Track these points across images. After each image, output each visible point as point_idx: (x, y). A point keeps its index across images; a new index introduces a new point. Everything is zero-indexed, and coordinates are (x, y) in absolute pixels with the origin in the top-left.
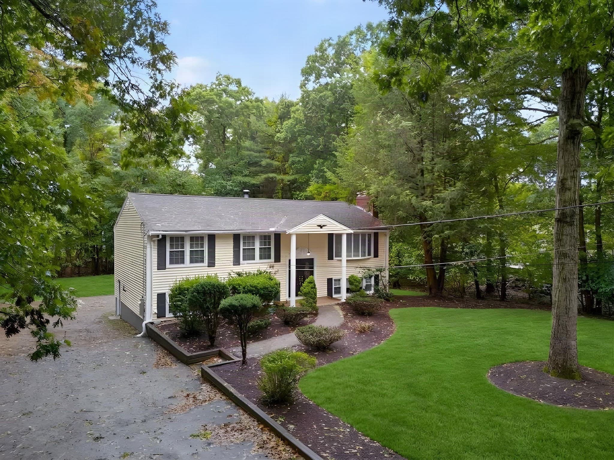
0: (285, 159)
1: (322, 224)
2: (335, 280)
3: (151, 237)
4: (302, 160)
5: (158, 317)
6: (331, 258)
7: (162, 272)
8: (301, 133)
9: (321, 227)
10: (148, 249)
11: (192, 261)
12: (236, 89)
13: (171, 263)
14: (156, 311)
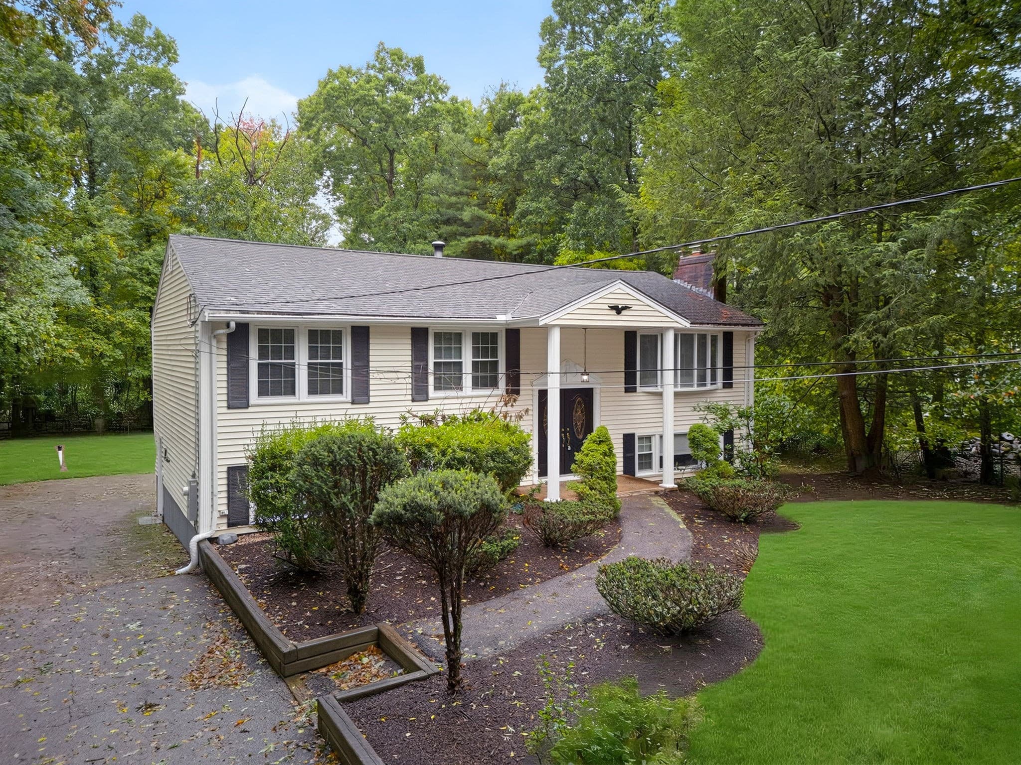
0: (509, 208)
1: (621, 303)
2: (641, 438)
3: (212, 326)
4: (541, 205)
5: (230, 525)
6: (630, 388)
7: (238, 414)
8: (544, 152)
9: (618, 310)
10: (204, 358)
11: (312, 391)
12: (414, 78)
13: (262, 392)
14: (224, 509)
